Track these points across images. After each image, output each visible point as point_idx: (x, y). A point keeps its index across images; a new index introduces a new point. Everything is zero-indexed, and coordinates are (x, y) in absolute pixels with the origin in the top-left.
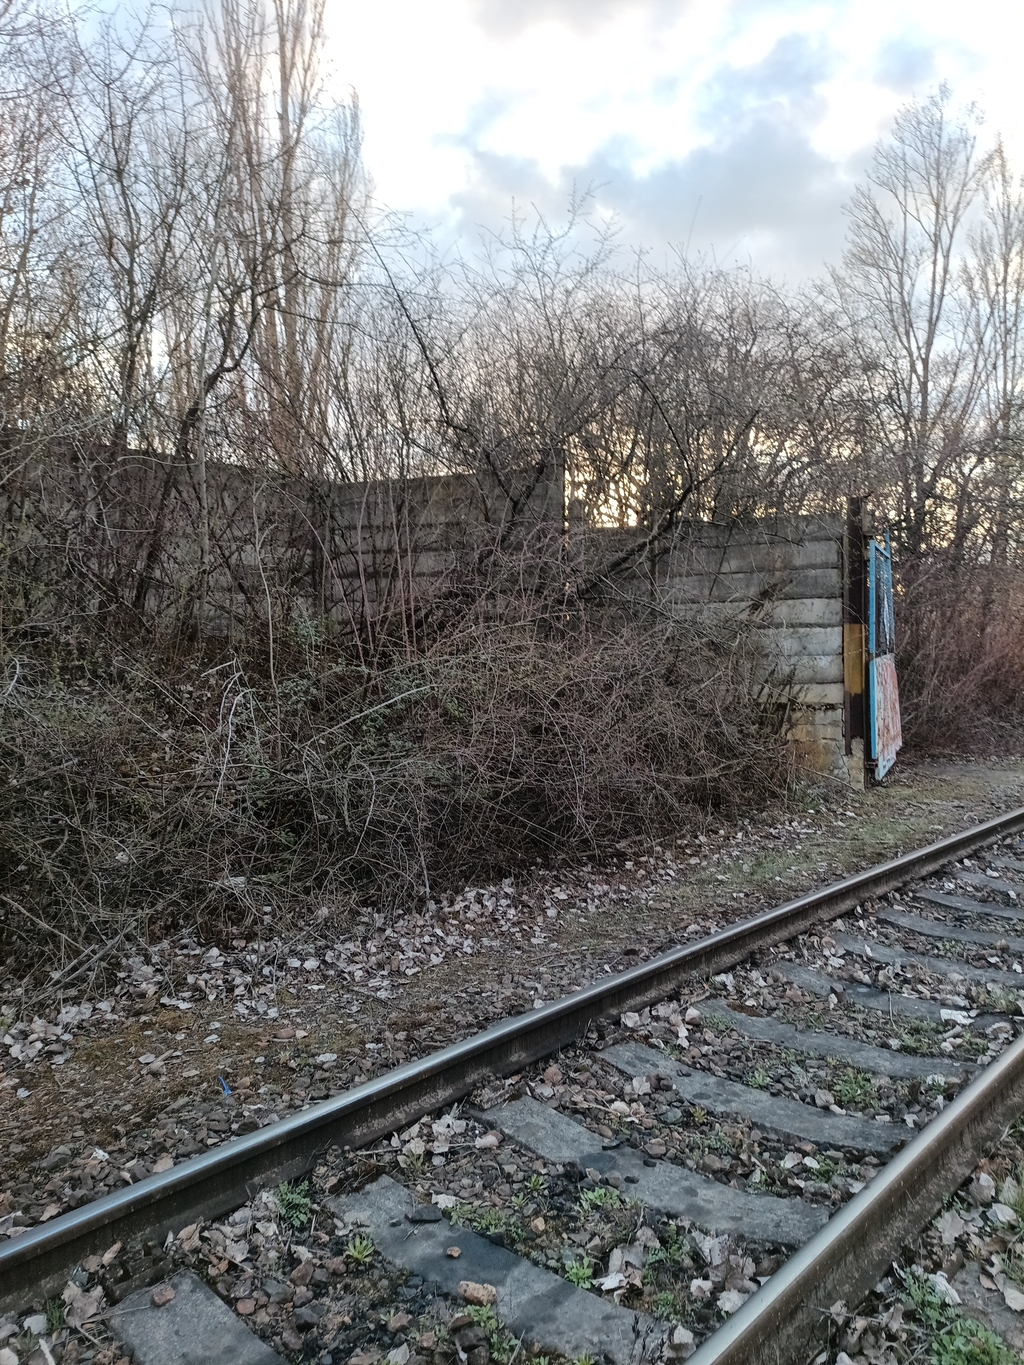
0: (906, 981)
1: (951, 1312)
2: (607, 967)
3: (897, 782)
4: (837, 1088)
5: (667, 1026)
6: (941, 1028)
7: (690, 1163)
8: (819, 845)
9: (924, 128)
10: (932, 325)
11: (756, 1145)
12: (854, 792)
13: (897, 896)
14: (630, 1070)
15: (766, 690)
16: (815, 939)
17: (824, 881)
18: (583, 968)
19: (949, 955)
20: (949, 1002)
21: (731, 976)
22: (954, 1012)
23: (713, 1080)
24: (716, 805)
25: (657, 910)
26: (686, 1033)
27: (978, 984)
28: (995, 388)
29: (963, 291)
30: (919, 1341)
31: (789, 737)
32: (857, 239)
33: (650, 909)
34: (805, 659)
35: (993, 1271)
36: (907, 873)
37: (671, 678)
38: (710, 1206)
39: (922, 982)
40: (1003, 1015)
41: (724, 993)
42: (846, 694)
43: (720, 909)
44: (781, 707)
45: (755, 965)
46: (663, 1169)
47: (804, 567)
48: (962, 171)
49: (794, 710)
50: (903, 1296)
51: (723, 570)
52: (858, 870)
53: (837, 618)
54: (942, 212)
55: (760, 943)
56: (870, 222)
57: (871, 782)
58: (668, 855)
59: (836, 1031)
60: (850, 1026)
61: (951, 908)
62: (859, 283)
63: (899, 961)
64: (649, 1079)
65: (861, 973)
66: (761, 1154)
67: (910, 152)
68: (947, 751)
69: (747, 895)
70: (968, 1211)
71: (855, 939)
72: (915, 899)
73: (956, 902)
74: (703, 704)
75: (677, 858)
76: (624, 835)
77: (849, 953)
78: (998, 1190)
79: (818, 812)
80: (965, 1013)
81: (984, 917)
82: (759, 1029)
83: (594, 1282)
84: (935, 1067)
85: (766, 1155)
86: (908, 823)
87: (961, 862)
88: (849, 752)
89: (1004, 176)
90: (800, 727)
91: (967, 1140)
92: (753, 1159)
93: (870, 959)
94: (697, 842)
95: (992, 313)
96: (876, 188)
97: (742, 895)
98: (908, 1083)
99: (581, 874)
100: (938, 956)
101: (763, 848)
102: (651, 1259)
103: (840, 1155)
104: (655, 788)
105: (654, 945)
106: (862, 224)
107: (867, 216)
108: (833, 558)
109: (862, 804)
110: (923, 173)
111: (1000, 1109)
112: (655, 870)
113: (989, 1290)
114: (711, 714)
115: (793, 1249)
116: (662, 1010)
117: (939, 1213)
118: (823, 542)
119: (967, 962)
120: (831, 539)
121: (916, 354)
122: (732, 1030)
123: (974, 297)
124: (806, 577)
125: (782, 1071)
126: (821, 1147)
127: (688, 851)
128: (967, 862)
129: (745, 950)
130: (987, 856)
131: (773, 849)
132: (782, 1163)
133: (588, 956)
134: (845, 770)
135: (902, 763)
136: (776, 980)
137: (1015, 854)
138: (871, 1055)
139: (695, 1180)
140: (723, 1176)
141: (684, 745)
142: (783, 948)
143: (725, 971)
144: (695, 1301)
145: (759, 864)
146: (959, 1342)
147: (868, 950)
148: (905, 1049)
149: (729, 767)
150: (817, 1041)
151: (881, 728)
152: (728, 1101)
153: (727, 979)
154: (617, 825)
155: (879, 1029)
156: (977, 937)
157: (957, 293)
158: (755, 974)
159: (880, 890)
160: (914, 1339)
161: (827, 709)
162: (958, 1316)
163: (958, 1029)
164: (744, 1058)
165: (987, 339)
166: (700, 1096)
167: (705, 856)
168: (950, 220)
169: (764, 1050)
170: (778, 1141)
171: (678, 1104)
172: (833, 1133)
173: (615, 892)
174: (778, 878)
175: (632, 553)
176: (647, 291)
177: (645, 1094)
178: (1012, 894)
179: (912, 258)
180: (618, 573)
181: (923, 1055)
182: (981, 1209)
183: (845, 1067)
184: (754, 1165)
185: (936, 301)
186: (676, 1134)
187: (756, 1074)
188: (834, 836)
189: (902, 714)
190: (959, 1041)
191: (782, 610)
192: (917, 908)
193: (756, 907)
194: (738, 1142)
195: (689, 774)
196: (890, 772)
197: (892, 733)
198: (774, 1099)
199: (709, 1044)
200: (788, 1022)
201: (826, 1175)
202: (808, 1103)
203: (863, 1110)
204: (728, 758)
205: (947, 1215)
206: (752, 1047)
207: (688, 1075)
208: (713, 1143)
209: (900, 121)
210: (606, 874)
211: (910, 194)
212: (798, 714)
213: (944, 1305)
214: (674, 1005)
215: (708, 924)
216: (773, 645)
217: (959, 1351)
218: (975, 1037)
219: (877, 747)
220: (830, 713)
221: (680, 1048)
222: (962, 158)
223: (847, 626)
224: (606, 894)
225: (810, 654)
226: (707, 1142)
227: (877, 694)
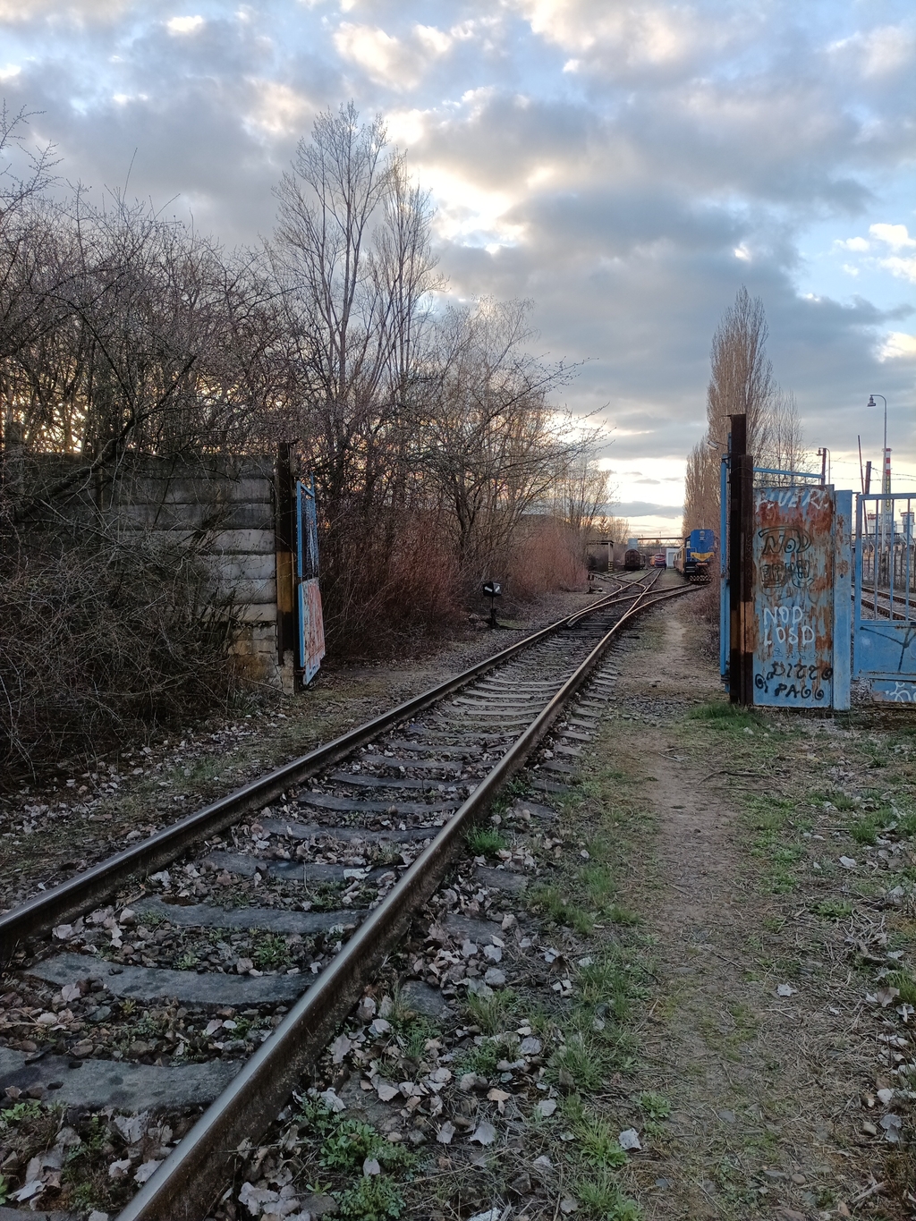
0: (319, 851)
1: (337, 1118)
2: (41, 886)
3: (321, 685)
4: (257, 954)
5: (101, 930)
6: (343, 885)
7: (117, 1054)
8: (253, 745)
9: (337, 137)
10: (347, 303)
11: (182, 1021)
12: (287, 697)
13: (315, 780)
14: (59, 980)
15: (209, 610)
16: (245, 828)
17: (256, 776)
18: (15, 890)
19: (353, 824)
20: (350, 863)
21: (166, 873)
22: (354, 870)
23: (144, 971)
24: (161, 718)
25: (98, 822)
26: (120, 934)
27: (374, 844)
28: (394, 365)
29: (370, 280)
30: (311, 1150)
31: (230, 651)
32: (286, 220)
33: (90, 822)
34: (244, 583)
35: (370, 1074)
36: (324, 761)
37: (115, 601)
38: (134, 1089)
39: (331, 850)
40: (390, 866)
41: (160, 889)
42: (279, 613)
43: (160, 813)
44: (224, 625)
45: (190, 859)
46: (89, 1069)
47: (242, 501)
48: (367, 180)
49: (234, 628)
50: (299, 1118)
51: (167, 500)
52: (285, 762)
53: (270, 547)
54: (352, 211)
55: (196, 838)
56: (296, 208)
57: (300, 687)
58: (112, 769)
59: (259, 904)
60: (270, 898)
61: (356, 785)
62: (288, 258)
63: (314, 836)
64: (79, 984)
65: (282, 851)
66: (186, 1028)
67: (327, 155)
68: (360, 658)
69: (187, 797)
70: (355, 1031)
71: (280, 823)
72: (329, 782)
73: (361, 780)
74: (149, 625)
75: (120, 770)
76: (65, 753)
77: (273, 835)
78: (378, 1009)
79: (254, 716)
80: (362, 870)
81: (380, 790)
82: (190, 916)
83: (10, 1196)
84: (337, 918)
85: (191, 1028)
86: (327, 719)
87: (366, 747)
88: (282, 663)
89: (398, 192)
90: (239, 642)
91: (357, 973)
92: (178, 1035)
93: (291, 838)
94: (142, 753)
95: (391, 301)
96: (299, 178)
97: (182, 797)
98: (315, 936)
99: (18, 797)
100: (345, 826)
101: (204, 753)
102: (71, 1156)
103: (256, 1011)
104: (97, 706)
105: (92, 856)
106: (289, 208)
107: (293, 201)
108: (267, 494)
109: (292, 706)
110: (338, 175)
111: (383, 943)
112: (98, 784)
113: (367, 1091)
114: (155, 634)
115: (207, 1105)
116: (96, 917)
117: (332, 1040)
118: (258, 480)
119: (366, 828)
120: (264, 478)
121: (335, 327)
122: (166, 922)
123: (377, 286)
124: (243, 510)
125: (209, 949)
126: (239, 1009)
127: (132, 763)
128: (370, 747)
129: (182, 848)
130: (385, 740)
131: (213, 753)
132: (204, 1032)
133: (22, 877)
134: (278, 678)
135: (326, 669)
136: (209, 869)
137: (406, 736)
138: (287, 919)
139: (121, 1069)
140: (148, 1058)
141: (128, 664)
142: (217, 840)
143: (161, 870)
144: (113, 1183)
145: (200, 768)
146: (342, 1142)
147: (289, 830)
148: (316, 909)
149: (174, 682)
150: (242, 916)
151: (308, 640)
152: (158, 988)
153: (163, 876)
154: (57, 744)
155: (295, 895)
156: (375, 807)
157: (365, 283)
158: (190, 868)
159: (301, 779)
160: (306, 1150)
161: (262, 627)
162: (342, 1120)
163: (356, 883)
164: (174, 947)
165: (388, 322)
166: (131, 989)
167: (149, 766)
168: (359, 219)
169: (194, 934)
170: (202, 1013)
171: (108, 1001)
172: (250, 994)
173: (54, 811)
174: (216, 778)
175: (73, 479)
176: (86, 226)
177: (74, 1000)
178: (402, 769)
179: (331, 245)
180: (60, 499)
181: (329, 911)
182: (364, 1027)
183: (265, 934)
184: (179, 1039)
185: (350, 285)
186: (104, 1031)
187: (185, 958)
188: (267, 736)
189: (325, 628)
190: (356, 893)
191: (223, 539)
192: (330, 789)
193: (194, 806)
194: (164, 1023)
195: (133, 690)
196: (315, 678)
197: (317, 644)
198: (201, 976)
199: (141, 939)
200: (218, 905)
201: (241, 1033)
202: (231, 973)
203: (277, 968)
204: (173, 674)
205: (338, 1040)
206: (183, 934)
207: (120, 972)
208: (141, 1030)
209: (319, 127)
210: (46, 794)
211: (327, 191)
212: (239, 632)
213: (332, 1114)
214: (110, 909)
215: (148, 829)
216: (215, 570)
217: (342, 1148)
218: (369, 887)
219: (305, 657)
220: (265, 629)
221: (114, 949)
222: (367, 170)
223: (279, 554)
224: (44, 814)
225: (248, 578)
226: (134, 1030)
227: (305, 613)
